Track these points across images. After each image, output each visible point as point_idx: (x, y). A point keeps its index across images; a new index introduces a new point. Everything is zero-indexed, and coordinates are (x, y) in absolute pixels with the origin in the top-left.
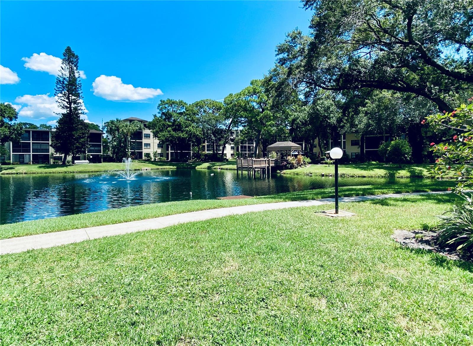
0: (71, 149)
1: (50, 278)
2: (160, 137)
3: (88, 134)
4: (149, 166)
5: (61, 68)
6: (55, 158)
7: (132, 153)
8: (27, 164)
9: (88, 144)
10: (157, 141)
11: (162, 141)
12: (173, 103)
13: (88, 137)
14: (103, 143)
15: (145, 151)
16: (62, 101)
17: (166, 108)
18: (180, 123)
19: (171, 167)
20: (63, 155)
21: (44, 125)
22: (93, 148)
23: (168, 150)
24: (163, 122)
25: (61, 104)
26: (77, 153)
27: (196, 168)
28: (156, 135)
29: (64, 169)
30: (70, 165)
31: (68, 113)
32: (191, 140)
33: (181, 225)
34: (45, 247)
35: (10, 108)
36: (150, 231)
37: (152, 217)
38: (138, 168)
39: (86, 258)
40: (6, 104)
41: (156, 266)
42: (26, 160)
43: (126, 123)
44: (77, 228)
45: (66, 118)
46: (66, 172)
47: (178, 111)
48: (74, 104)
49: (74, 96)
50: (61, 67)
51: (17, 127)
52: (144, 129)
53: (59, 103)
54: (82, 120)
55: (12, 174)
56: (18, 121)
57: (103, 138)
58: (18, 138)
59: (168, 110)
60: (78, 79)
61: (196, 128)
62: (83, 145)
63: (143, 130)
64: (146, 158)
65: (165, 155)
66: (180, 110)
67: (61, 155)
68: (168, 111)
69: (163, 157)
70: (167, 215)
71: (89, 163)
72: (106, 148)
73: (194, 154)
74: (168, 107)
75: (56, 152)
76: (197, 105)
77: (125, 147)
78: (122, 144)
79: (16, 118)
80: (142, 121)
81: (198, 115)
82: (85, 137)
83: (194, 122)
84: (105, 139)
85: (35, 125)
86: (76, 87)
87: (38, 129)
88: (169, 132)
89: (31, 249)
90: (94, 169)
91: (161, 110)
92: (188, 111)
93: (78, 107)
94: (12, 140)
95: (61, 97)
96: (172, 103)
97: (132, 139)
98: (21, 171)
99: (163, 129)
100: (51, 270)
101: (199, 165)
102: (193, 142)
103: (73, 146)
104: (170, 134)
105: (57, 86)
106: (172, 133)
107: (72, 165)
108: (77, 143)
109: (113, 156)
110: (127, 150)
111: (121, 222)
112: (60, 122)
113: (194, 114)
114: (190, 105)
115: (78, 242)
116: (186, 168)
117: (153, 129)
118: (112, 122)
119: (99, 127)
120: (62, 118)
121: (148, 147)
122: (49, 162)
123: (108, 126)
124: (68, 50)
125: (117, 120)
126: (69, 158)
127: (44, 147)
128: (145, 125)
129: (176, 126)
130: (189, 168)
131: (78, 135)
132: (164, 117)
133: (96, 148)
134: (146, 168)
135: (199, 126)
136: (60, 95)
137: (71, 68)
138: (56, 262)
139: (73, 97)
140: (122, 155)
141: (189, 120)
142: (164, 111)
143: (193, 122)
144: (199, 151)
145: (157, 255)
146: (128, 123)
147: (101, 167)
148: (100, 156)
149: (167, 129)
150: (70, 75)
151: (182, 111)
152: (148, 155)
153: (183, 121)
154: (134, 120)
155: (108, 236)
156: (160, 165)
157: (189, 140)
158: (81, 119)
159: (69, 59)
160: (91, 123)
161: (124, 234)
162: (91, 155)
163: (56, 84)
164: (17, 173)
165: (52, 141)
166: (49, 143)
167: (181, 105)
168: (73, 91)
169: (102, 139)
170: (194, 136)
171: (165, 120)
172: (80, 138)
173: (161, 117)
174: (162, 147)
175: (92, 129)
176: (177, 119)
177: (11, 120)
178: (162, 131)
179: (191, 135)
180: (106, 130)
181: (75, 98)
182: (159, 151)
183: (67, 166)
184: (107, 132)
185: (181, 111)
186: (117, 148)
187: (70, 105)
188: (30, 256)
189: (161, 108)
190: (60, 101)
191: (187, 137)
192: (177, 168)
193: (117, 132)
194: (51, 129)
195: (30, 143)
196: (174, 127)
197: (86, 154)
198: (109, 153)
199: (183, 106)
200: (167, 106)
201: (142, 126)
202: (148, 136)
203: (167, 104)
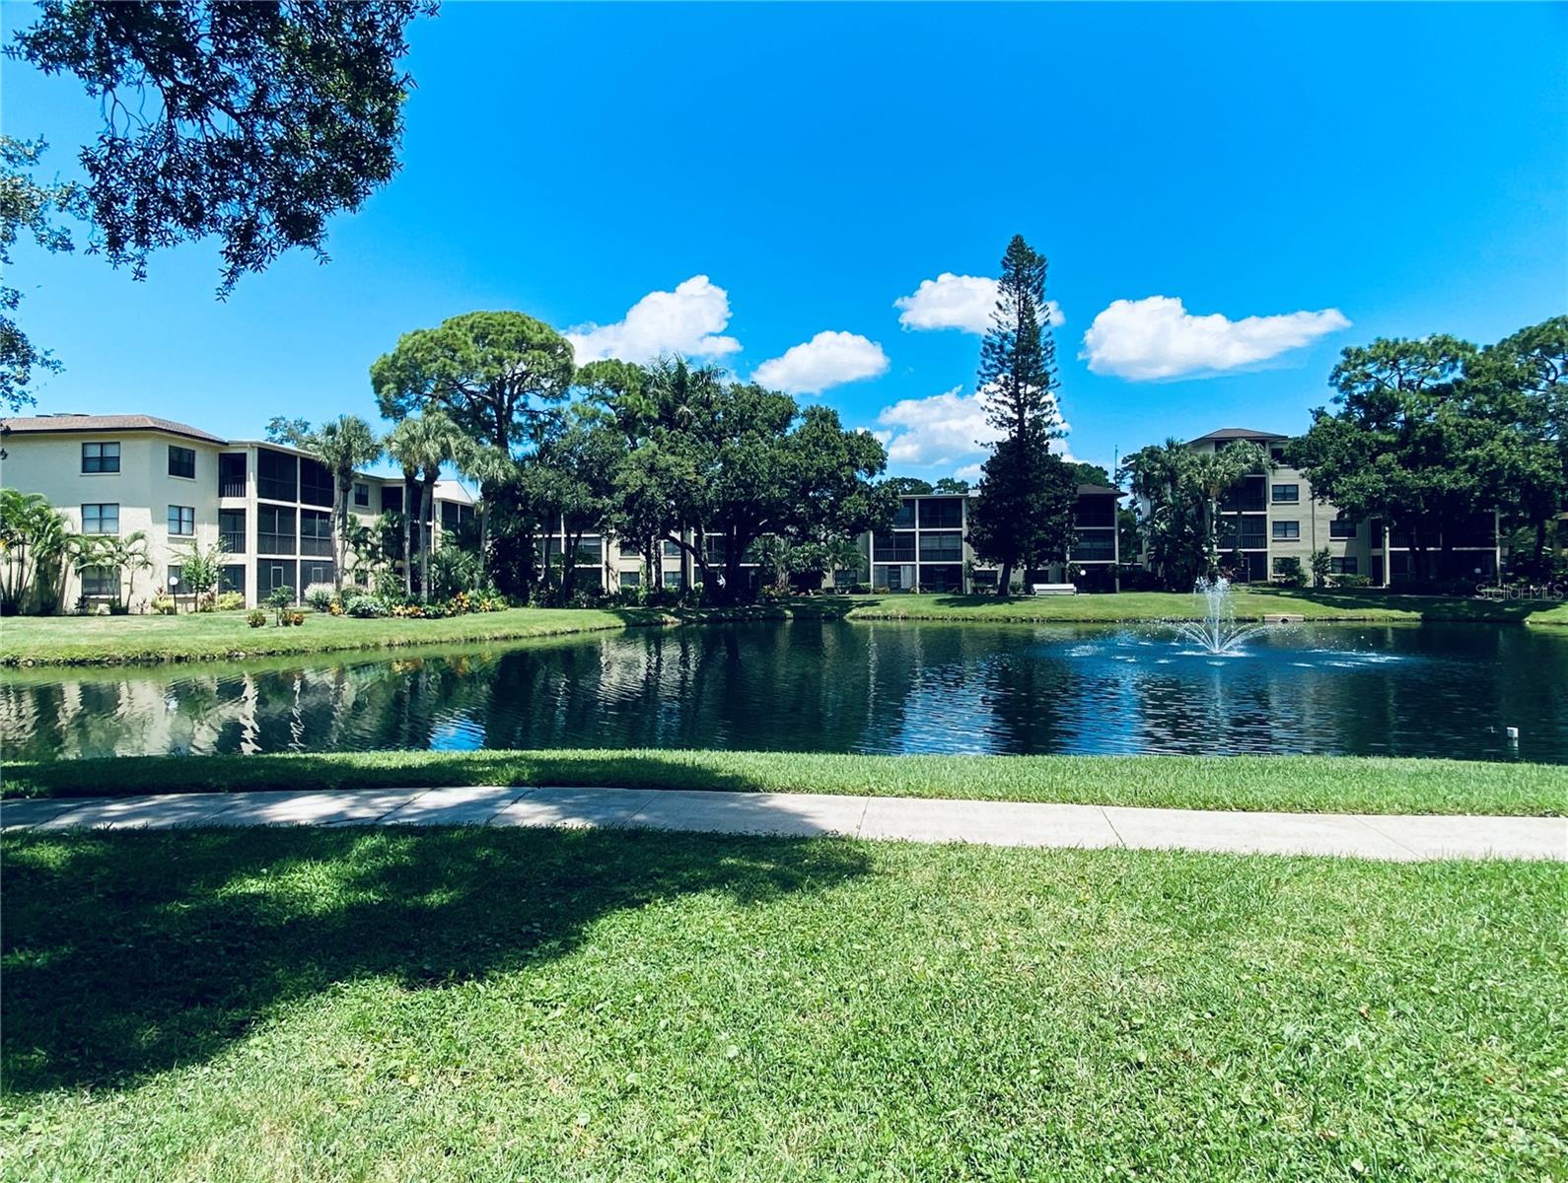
0: (1023, 549)
1: (1024, 942)
2: (1344, 493)
3: (1072, 499)
4: (1294, 609)
5: (996, 307)
6: (980, 577)
7: (1227, 560)
8: (907, 591)
9: (1072, 531)
10: (1329, 512)
11: (1354, 509)
12: (1404, 352)
13: (1073, 508)
14: (1121, 525)
15: (1275, 549)
16: (998, 405)
17: (1369, 376)
18: (1440, 433)
19: (1396, 613)
20: (999, 568)
21: (947, 480)
22: (1086, 545)
23: (1379, 544)
24: (1357, 434)
25: (994, 415)
26: (1040, 561)
27: (1528, 620)
28: (1322, 489)
29: (1003, 610)
30: (1019, 599)
31: (1013, 439)
32: (1496, 501)
33: (1505, 869)
34: (995, 842)
35: (871, 441)
36: (1352, 863)
37: (1350, 810)
38: (1249, 615)
39: (1123, 906)
40: (860, 432)
41: (1410, 1010)
42: (905, 583)
43: (1201, 454)
44: (1077, 801)
45: (1009, 453)
46: (1009, 620)
47: (1429, 383)
48: (1031, 409)
49: (1033, 386)
50: (998, 303)
51: (886, 491)
52: (1274, 468)
53: (990, 411)
54: (1055, 456)
55: (874, 618)
56: (887, 476)
57: (1120, 509)
58: (887, 521)
59: (1380, 384)
60: (1045, 331)
61: (1526, 443)
62: (1057, 535)
63: (1269, 472)
64: (1283, 578)
65: (1363, 564)
66: (1435, 377)
67: (993, 568)
68: (1378, 389)
69: (1355, 572)
70: (1418, 812)
71: (1078, 592)
72: (1131, 542)
73: (1511, 560)
74: (1379, 371)
75: (979, 557)
76: (1526, 341)
77: (1200, 536)
78: (1188, 529)
79: (883, 467)
80: (1262, 440)
81: (1534, 387)
82: (1064, 508)
83: (1513, 417)
84: (1126, 511)
85: (926, 484)
86: (1039, 355)
87: (935, 494)
88: (1384, 470)
89: (960, 842)
90: (1092, 612)
91: (1347, 386)
92: (1478, 374)
93: (1043, 416)
94: (873, 526)
95: (994, 393)
96: (1394, 354)
97: (1224, 507)
98: (893, 612)
99: (1354, 460)
100: (1023, 919)
101: (1544, 607)
102: (1505, 506)
103: (1029, 539)
104: (1388, 481)
105: (983, 363)
106: (1400, 473)
107: (1026, 599)
108: (1039, 528)
109: (1155, 570)
110: (1206, 549)
111: (1224, 808)
112: (993, 467)
113: (1514, 385)
114: (1488, 348)
115: (1089, 846)
116: (1470, 620)
117: (1312, 466)
118: (1152, 453)
119: (1106, 473)
120: (998, 456)
121: (1291, 535)
122: (960, 588)
123: (1136, 468)
124: (1017, 246)
125: (1170, 445)
126: (1017, 576)
127: (947, 544)
128: (1277, 454)
129: (1417, 444)
130: (1487, 621)
131: (1043, 505)
132: (1359, 414)
133: (1098, 545)
134: (1286, 615)
135: (1542, 435)
136: (992, 387)
137: (1024, 299)
138: (1034, 897)
139: (1030, 389)
140: (1186, 566)
141: (1482, 415)
142: (1360, 390)
143: (1505, 423)
144: (1540, 544)
145: (1406, 965)
146: (1211, 452)
147: (1116, 606)
148: (1109, 570)
149: (1373, 459)
150: (1021, 320)
151: (1448, 380)
152: (1288, 565)
153: (1452, 421)
154: (1231, 440)
155: (1190, 849)
156: (1344, 605)
157: (1486, 501)
158: (1050, 453)
159: (1018, 272)
160: (1079, 463)
161: (1249, 852)
162: (1082, 566)
163: (981, 358)
164: (885, 618)
165: (970, 525)
166: (960, 533)
167: (1444, 354)
168: (1029, 369)
169: (1117, 513)
170: (1513, 480)
171: (1364, 425)
172: (1048, 512)
173: (1347, 416)
174: (1351, 533)
175: (1083, 481)
176: (1422, 416)
177: (872, 474)
178: (1350, 469)
179: (1495, 477)
180: (1129, 481)
181: (1035, 389)
182: (1339, 549)
183: (1010, 601)
184: (1135, 487)
185: (1442, 381)
186: (1168, 540)
187: (1021, 413)
188: (960, 859)
189: (1348, 380)
190: (991, 405)
191: (1473, 488)
192: (1424, 619)
193: (1169, 485)
194: (966, 491)
195: (914, 533)
196: (1409, 449)
197: (1066, 562)
198: (1142, 560)
199: (1454, 359)
200: (1371, 368)
201: (1266, 457)
202: (1288, 494)
203: (1373, 360)
